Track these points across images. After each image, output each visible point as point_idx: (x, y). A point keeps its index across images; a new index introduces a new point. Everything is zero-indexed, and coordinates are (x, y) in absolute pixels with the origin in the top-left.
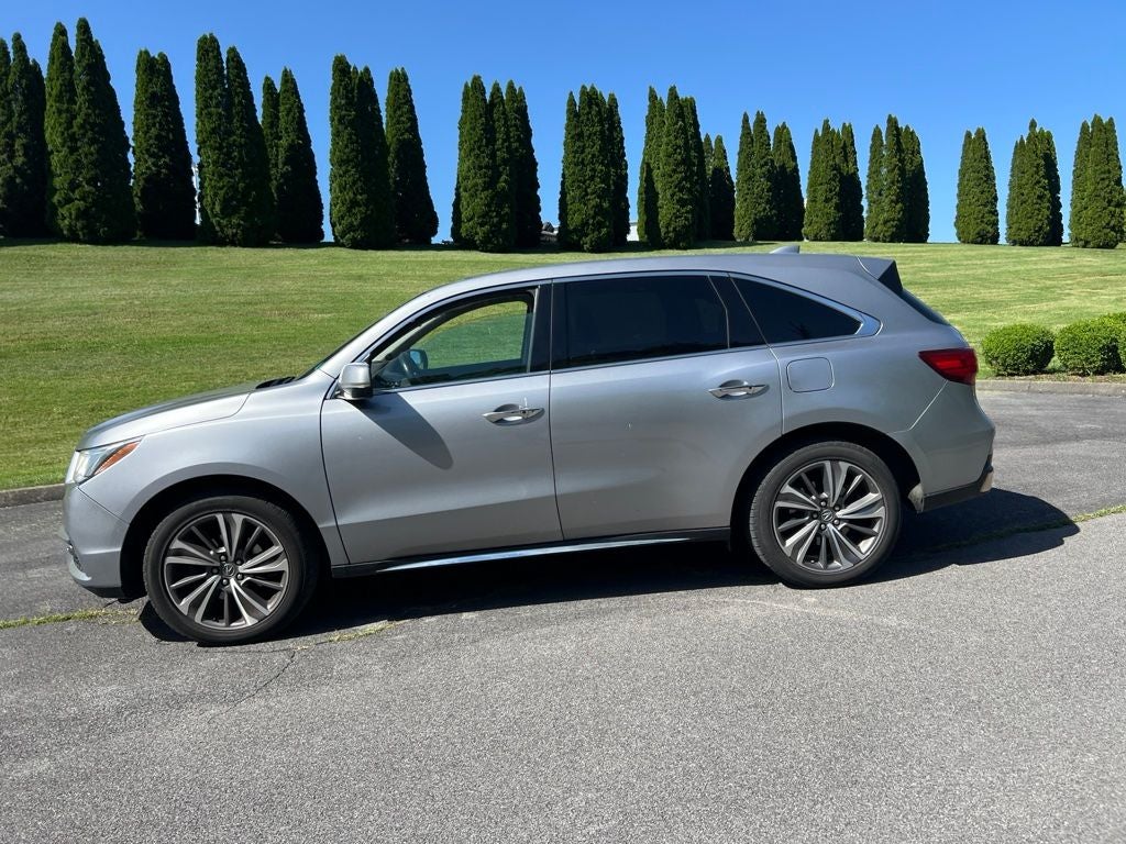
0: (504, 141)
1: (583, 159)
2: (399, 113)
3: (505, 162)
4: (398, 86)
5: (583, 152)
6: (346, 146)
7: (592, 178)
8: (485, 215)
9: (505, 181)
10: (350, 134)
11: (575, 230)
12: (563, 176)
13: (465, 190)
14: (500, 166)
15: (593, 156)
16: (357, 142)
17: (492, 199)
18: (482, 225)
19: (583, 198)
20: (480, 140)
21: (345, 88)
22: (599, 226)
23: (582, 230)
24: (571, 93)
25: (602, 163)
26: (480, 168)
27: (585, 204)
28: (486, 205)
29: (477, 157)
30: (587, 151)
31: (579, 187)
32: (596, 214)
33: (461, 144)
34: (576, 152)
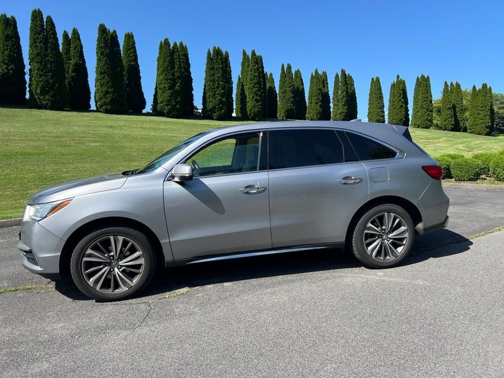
0: (179, 68)
1: (214, 79)
2: (129, 52)
3: (179, 78)
4: (129, 40)
5: (214, 76)
6: (104, 66)
7: (218, 88)
8: (169, 101)
9: (179, 86)
10: (106, 60)
11: (210, 110)
12: (205, 85)
13: (160, 89)
14: (176, 79)
15: (219, 78)
16: (109, 64)
17: (173, 94)
18: (167, 105)
19: (214, 96)
20: (168, 67)
21: (104, 39)
22: (221, 109)
23: (213, 110)
24: (209, 49)
25: (222, 81)
26: (167, 80)
27: (214, 99)
28: (169, 97)
29: (166, 74)
30: (216, 75)
31: (212, 91)
32: (219, 103)
33: (158, 68)
34: (211, 75)
